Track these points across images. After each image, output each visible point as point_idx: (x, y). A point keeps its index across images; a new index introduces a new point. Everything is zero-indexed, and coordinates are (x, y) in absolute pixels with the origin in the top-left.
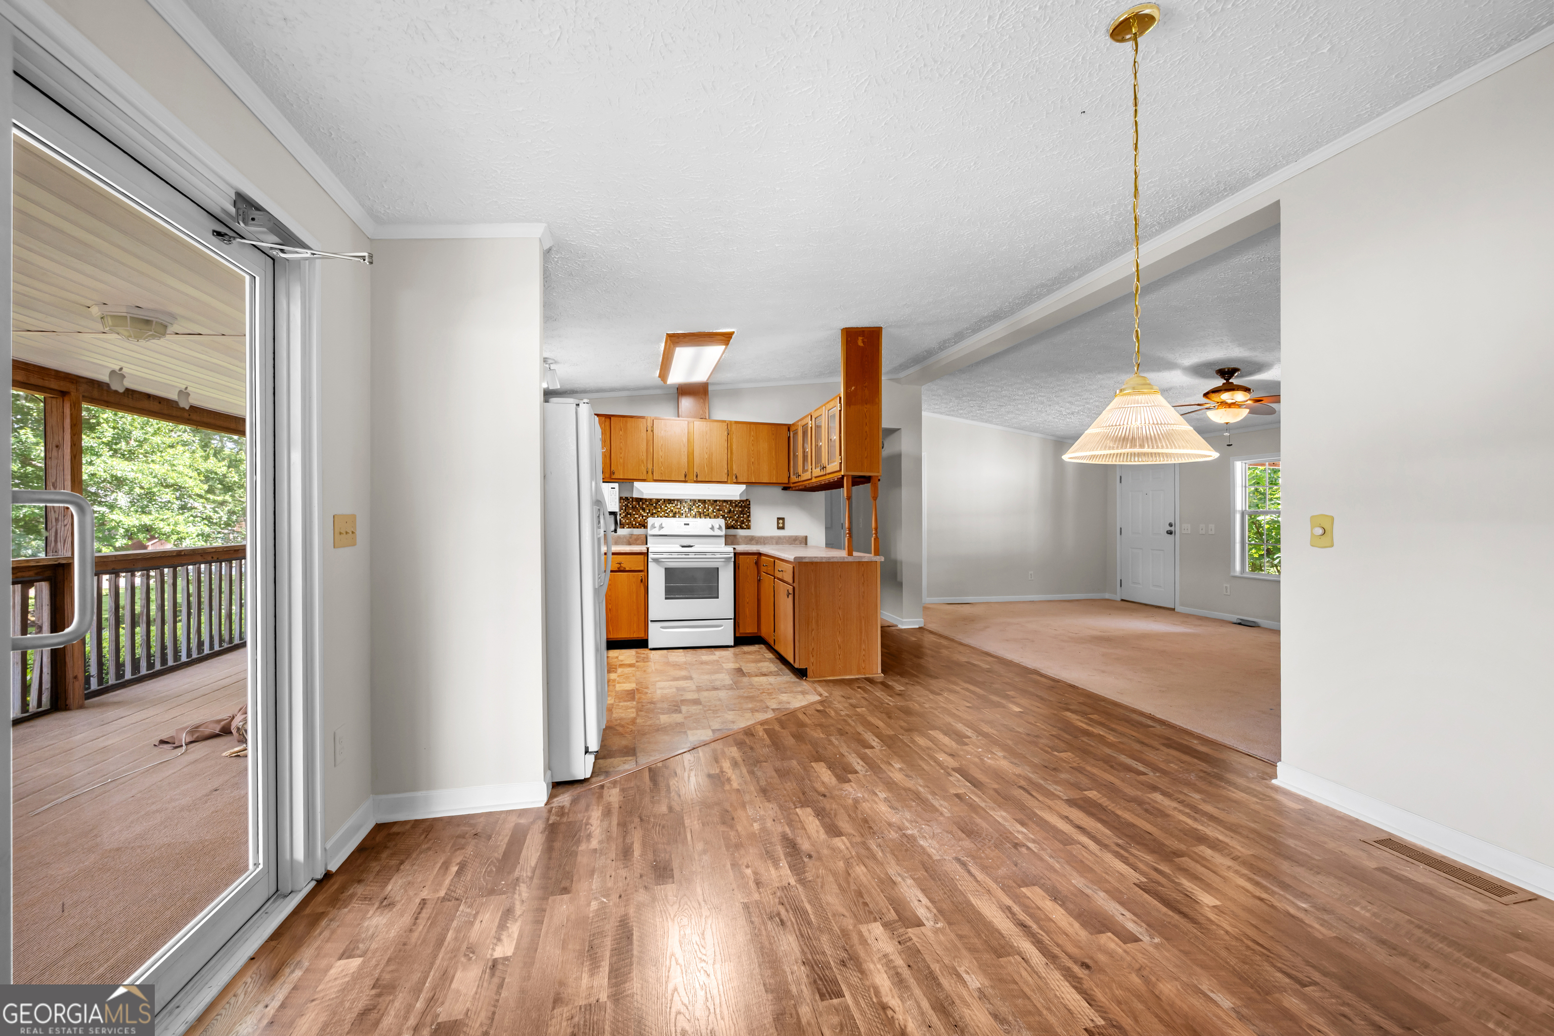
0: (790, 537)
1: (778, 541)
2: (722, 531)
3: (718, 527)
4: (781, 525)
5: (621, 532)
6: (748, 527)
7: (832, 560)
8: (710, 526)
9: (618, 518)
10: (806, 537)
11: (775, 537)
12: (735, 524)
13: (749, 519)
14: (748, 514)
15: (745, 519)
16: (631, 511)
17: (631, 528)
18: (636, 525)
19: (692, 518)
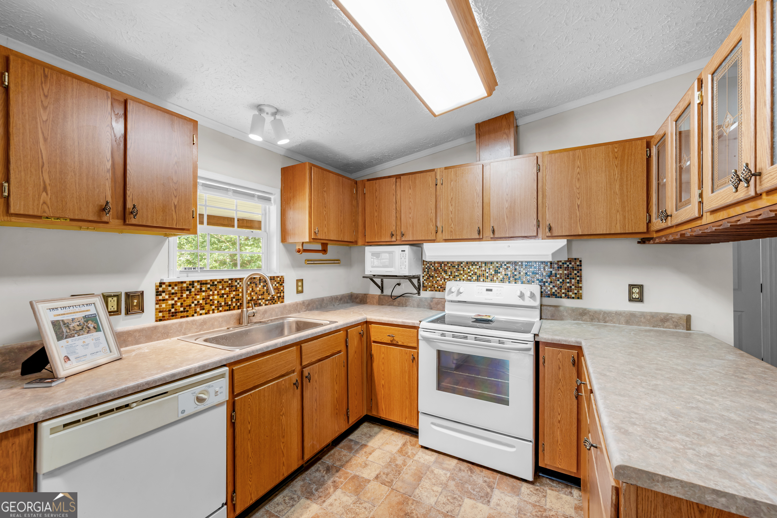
0: (654, 315)
1: (631, 319)
2: (535, 300)
3: (529, 294)
4: (636, 296)
5: (422, 294)
6: (579, 297)
8: (519, 293)
9: (422, 280)
10: (688, 318)
11: (624, 313)
12: (558, 291)
13: (580, 285)
14: (578, 278)
15: (573, 285)
16: (433, 273)
17: (433, 291)
18: (438, 287)
19: (499, 282)
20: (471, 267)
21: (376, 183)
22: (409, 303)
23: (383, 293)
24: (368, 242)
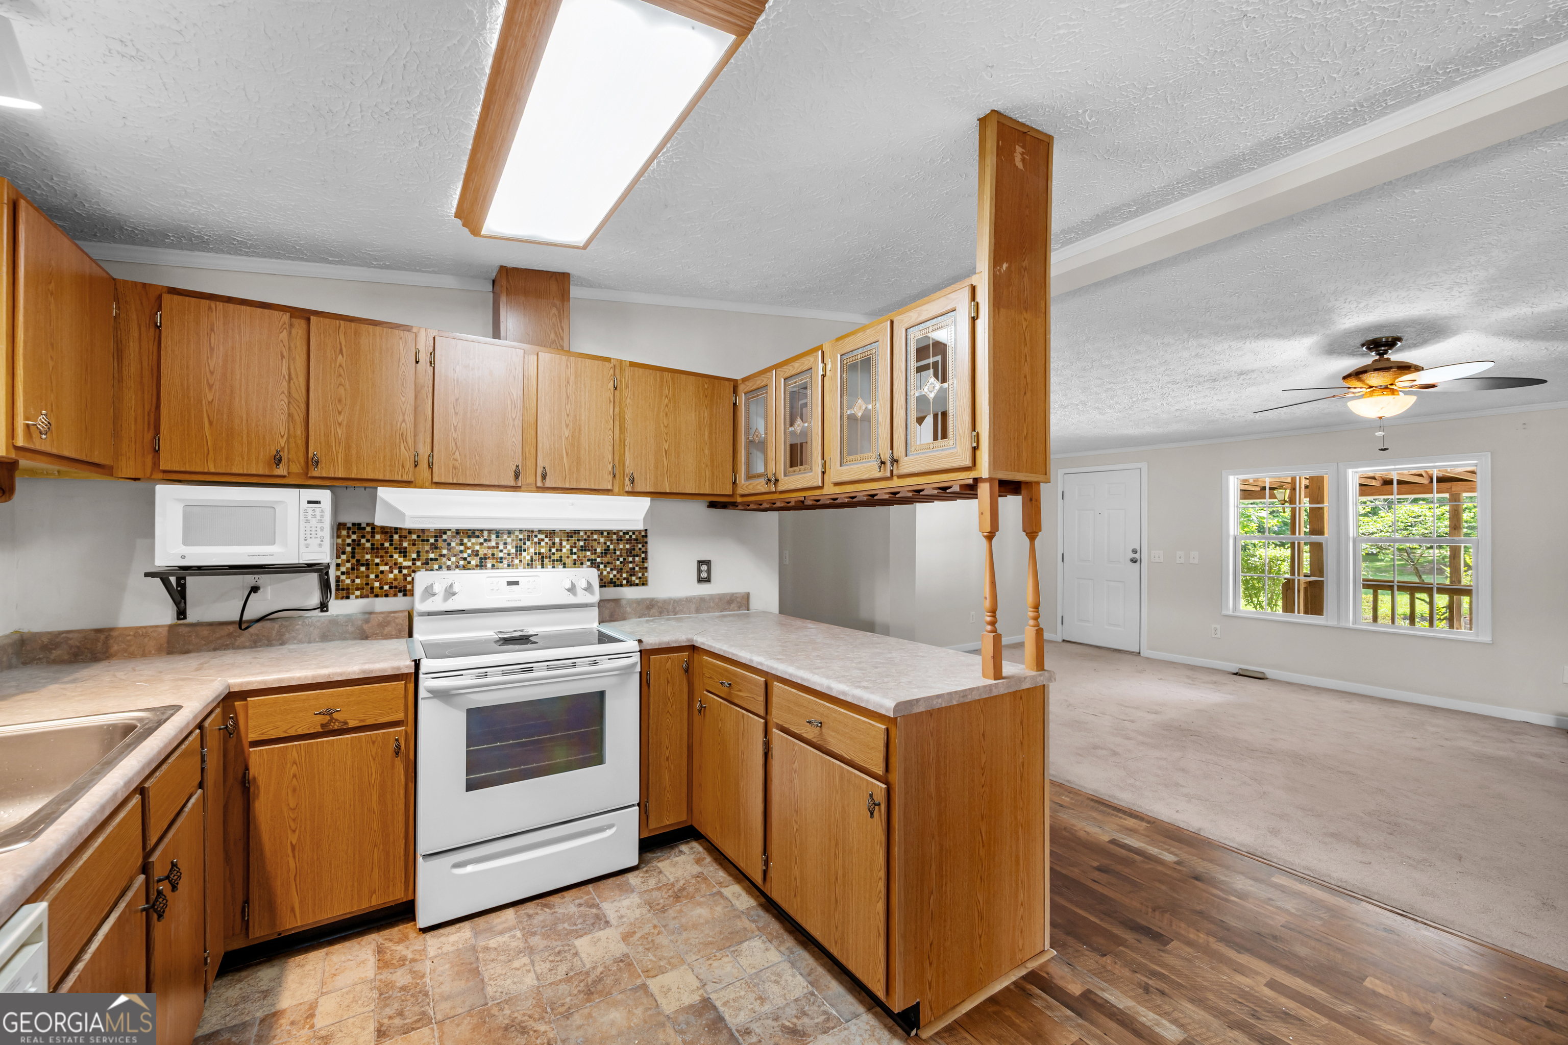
0: (721, 597)
1: (701, 605)
2: (591, 592)
3: (584, 585)
4: (704, 575)
5: (338, 607)
6: (644, 582)
7: (969, 699)
8: (566, 585)
9: (333, 574)
10: (747, 596)
11: (694, 598)
12: (618, 576)
13: (646, 565)
14: (643, 555)
15: (637, 566)
16: (368, 557)
17: (367, 596)
18: (381, 588)
19: (524, 568)
20: (465, 540)
21: (210, 308)
22: (294, 634)
23: (185, 618)
24: (165, 472)
